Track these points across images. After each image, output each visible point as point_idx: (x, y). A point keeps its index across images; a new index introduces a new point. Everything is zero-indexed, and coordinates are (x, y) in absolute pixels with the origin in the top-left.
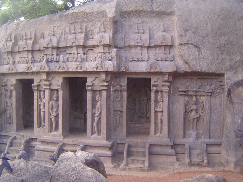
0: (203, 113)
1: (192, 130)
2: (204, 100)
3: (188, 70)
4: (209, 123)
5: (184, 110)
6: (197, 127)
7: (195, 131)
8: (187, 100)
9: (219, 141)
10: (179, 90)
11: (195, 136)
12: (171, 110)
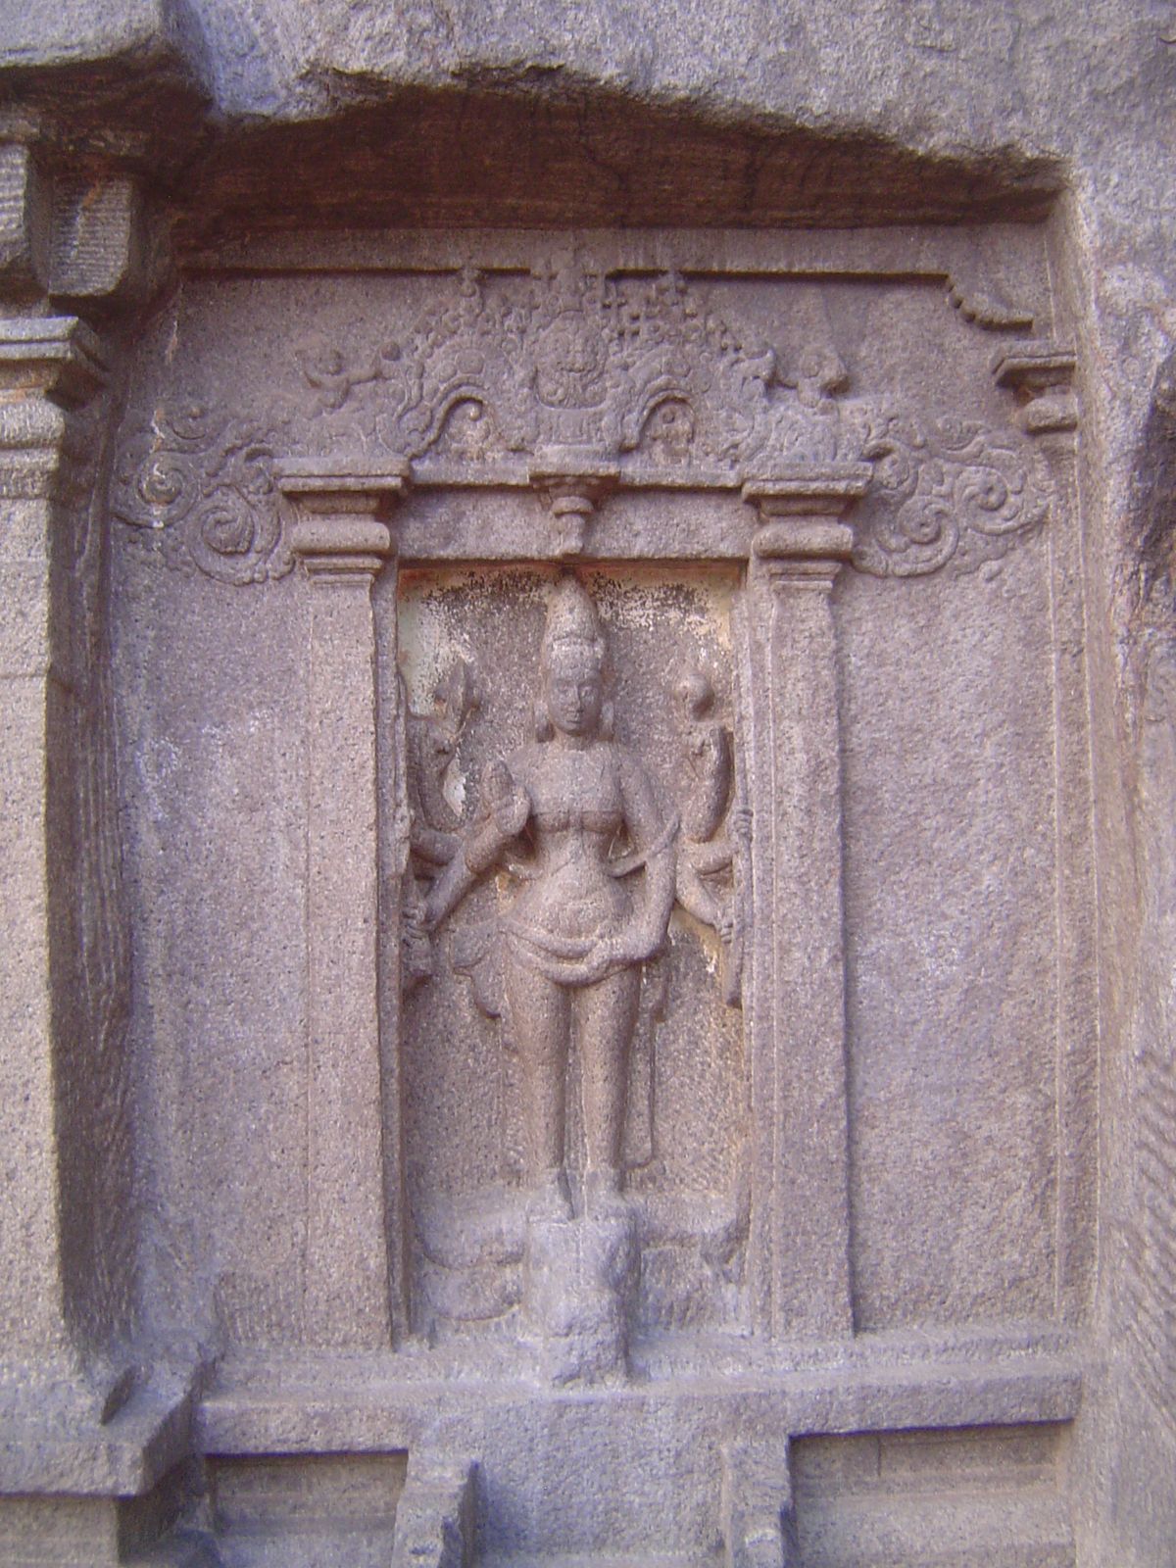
0: (718, 875)
1: (546, 1176)
2: (730, 662)
3: (399, 57)
4: (832, 1046)
5: (380, 824)
6: (638, 1128)
7: (603, 1193)
8: (460, 671)
9: (1012, 1366)
10: (288, 464)
11: (598, 1301)
12: (150, 841)
